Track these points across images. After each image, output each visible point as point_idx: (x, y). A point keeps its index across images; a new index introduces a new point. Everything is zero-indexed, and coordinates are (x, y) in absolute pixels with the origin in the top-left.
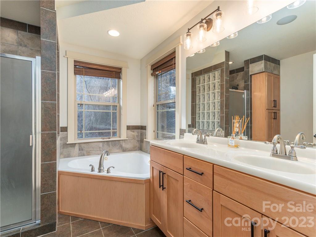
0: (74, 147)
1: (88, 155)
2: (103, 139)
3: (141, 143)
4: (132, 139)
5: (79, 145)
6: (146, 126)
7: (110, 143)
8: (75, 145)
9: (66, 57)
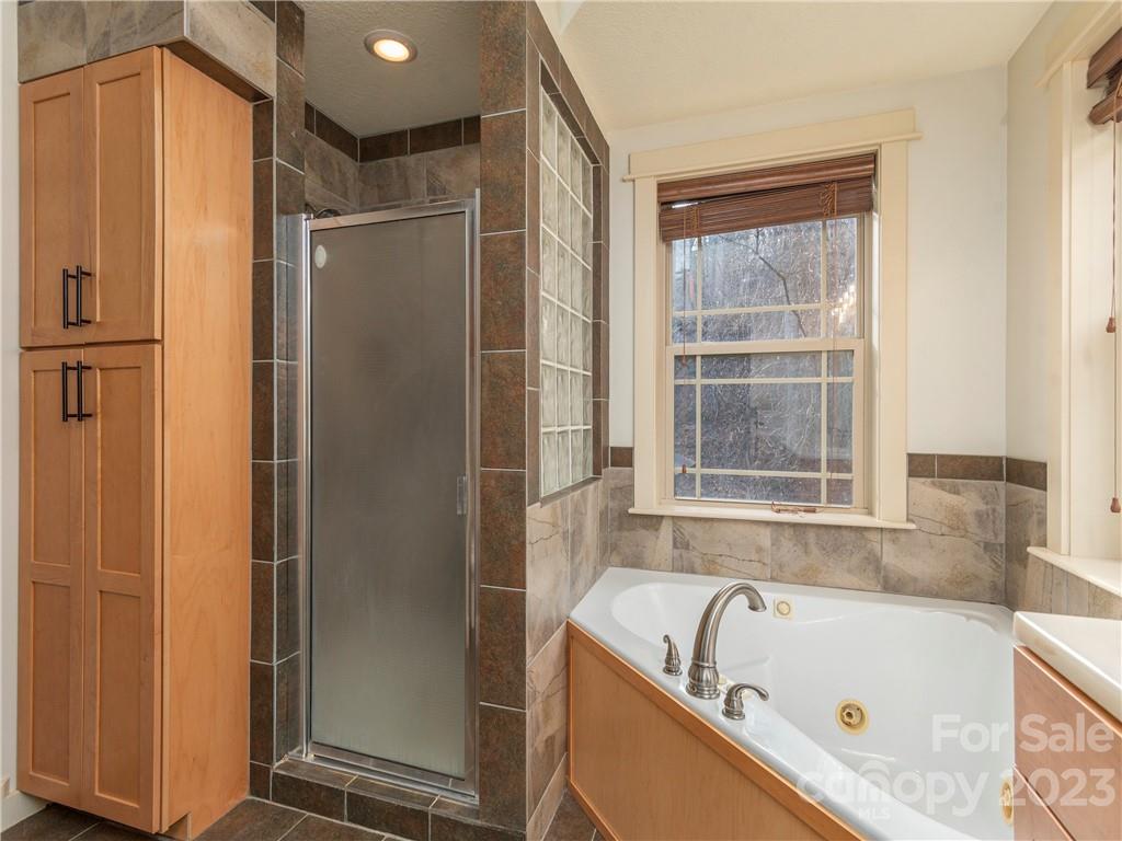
0: (657, 530)
1: (709, 573)
2: (779, 511)
3: (1009, 559)
4: (945, 530)
5: (674, 524)
6: (1044, 466)
7: (811, 536)
8: (660, 523)
9: (629, 180)
